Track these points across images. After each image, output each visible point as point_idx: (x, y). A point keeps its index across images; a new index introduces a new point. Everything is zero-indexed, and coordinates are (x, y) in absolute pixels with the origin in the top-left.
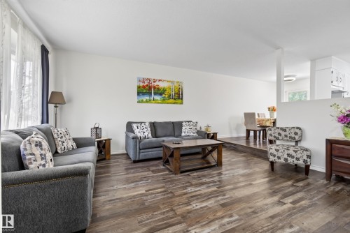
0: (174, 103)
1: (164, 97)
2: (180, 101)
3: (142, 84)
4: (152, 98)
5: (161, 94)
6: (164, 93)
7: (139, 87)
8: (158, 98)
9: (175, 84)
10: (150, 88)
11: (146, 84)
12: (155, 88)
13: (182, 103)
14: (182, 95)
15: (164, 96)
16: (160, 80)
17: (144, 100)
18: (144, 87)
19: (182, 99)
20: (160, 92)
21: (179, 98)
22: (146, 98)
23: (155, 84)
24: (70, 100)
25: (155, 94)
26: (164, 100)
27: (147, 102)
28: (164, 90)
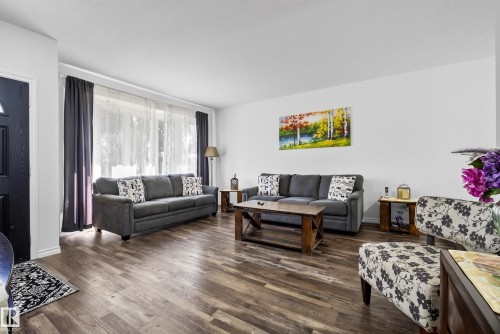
0: (333, 146)
1: (316, 138)
2: (344, 141)
3: (284, 125)
4: (297, 142)
5: (310, 135)
6: (315, 132)
7: (281, 130)
8: (306, 140)
9: (336, 114)
10: (295, 128)
11: (290, 123)
12: (301, 126)
13: (349, 144)
14: (349, 129)
15: (315, 136)
16: (308, 114)
17: (288, 145)
18: (287, 128)
19: (348, 137)
20: (308, 131)
21: (342, 135)
22: (290, 142)
23: (302, 121)
24: (224, 153)
25: (302, 135)
26: (315, 142)
27: (291, 147)
28: (316, 128)
